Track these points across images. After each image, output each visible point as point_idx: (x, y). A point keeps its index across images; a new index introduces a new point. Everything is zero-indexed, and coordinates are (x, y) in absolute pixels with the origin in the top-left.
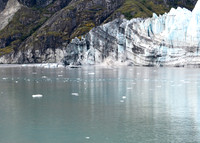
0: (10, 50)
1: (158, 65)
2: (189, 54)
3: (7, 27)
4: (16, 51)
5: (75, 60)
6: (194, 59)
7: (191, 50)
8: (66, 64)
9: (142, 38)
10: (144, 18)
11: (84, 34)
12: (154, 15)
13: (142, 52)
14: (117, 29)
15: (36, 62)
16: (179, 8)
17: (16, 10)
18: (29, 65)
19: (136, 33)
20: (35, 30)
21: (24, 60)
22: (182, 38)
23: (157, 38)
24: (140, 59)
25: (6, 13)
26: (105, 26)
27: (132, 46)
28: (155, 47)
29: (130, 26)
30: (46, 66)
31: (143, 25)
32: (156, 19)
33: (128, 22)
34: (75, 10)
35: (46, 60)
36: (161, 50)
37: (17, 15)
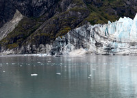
0: (16, 45)
1: (112, 54)
2: (132, 47)
3: (14, 30)
4: (20, 46)
5: (59, 51)
6: (135, 50)
7: (133, 44)
8: (53, 54)
9: (101, 37)
10: (103, 24)
11: (64, 35)
12: (109, 22)
13: (102, 46)
14: (85, 31)
15: (33, 53)
16: (125, 17)
17: (20, 19)
18: (29, 55)
19: (97, 33)
20: (32, 32)
21: (25, 52)
22: (127, 37)
23: (111, 37)
24: (100, 51)
25: (14, 22)
26: (77, 29)
27: (95, 42)
28: (110, 42)
29: (94, 29)
30: (40, 55)
31: (102, 29)
32: (111, 25)
33: (93, 27)
34: (58, 19)
35: (40, 52)
36: (113, 45)
37: (21, 22)
